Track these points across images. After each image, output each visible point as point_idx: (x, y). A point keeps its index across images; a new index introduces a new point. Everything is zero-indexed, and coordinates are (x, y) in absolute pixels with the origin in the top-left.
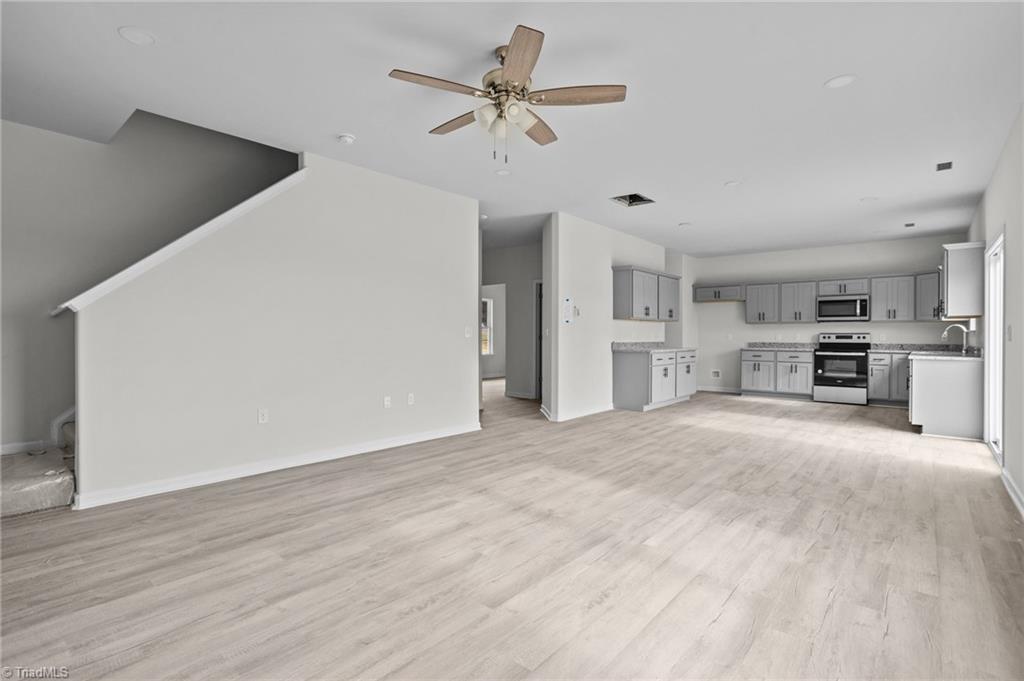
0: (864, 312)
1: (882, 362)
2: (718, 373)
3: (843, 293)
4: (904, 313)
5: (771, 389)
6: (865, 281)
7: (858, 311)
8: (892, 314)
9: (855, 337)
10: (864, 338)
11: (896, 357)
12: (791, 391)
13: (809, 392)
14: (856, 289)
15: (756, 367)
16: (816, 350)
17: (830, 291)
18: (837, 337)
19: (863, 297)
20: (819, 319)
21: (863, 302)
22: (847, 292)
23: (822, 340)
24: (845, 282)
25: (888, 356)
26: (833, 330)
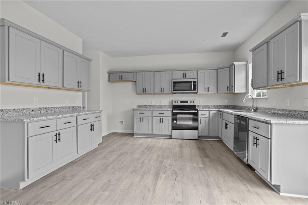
0: (195, 89)
1: (205, 116)
2: (122, 122)
3: (185, 78)
4: (212, 90)
5: (150, 132)
6: (195, 72)
7: (192, 88)
8: (207, 89)
9: (189, 101)
10: (193, 102)
11: (211, 113)
12: (160, 133)
13: (170, 134)
14: (191, 76)
15: (142, 120)
16: (172, 110)
17: (178, 77)
18: (181, 102)
19: (194, 80)
20: (174, 92)
21: (194, 82)
22: (187, 78)
23: (174, 104)
24: (186, 72)
25: (208, 112)
26: (180, 98)
